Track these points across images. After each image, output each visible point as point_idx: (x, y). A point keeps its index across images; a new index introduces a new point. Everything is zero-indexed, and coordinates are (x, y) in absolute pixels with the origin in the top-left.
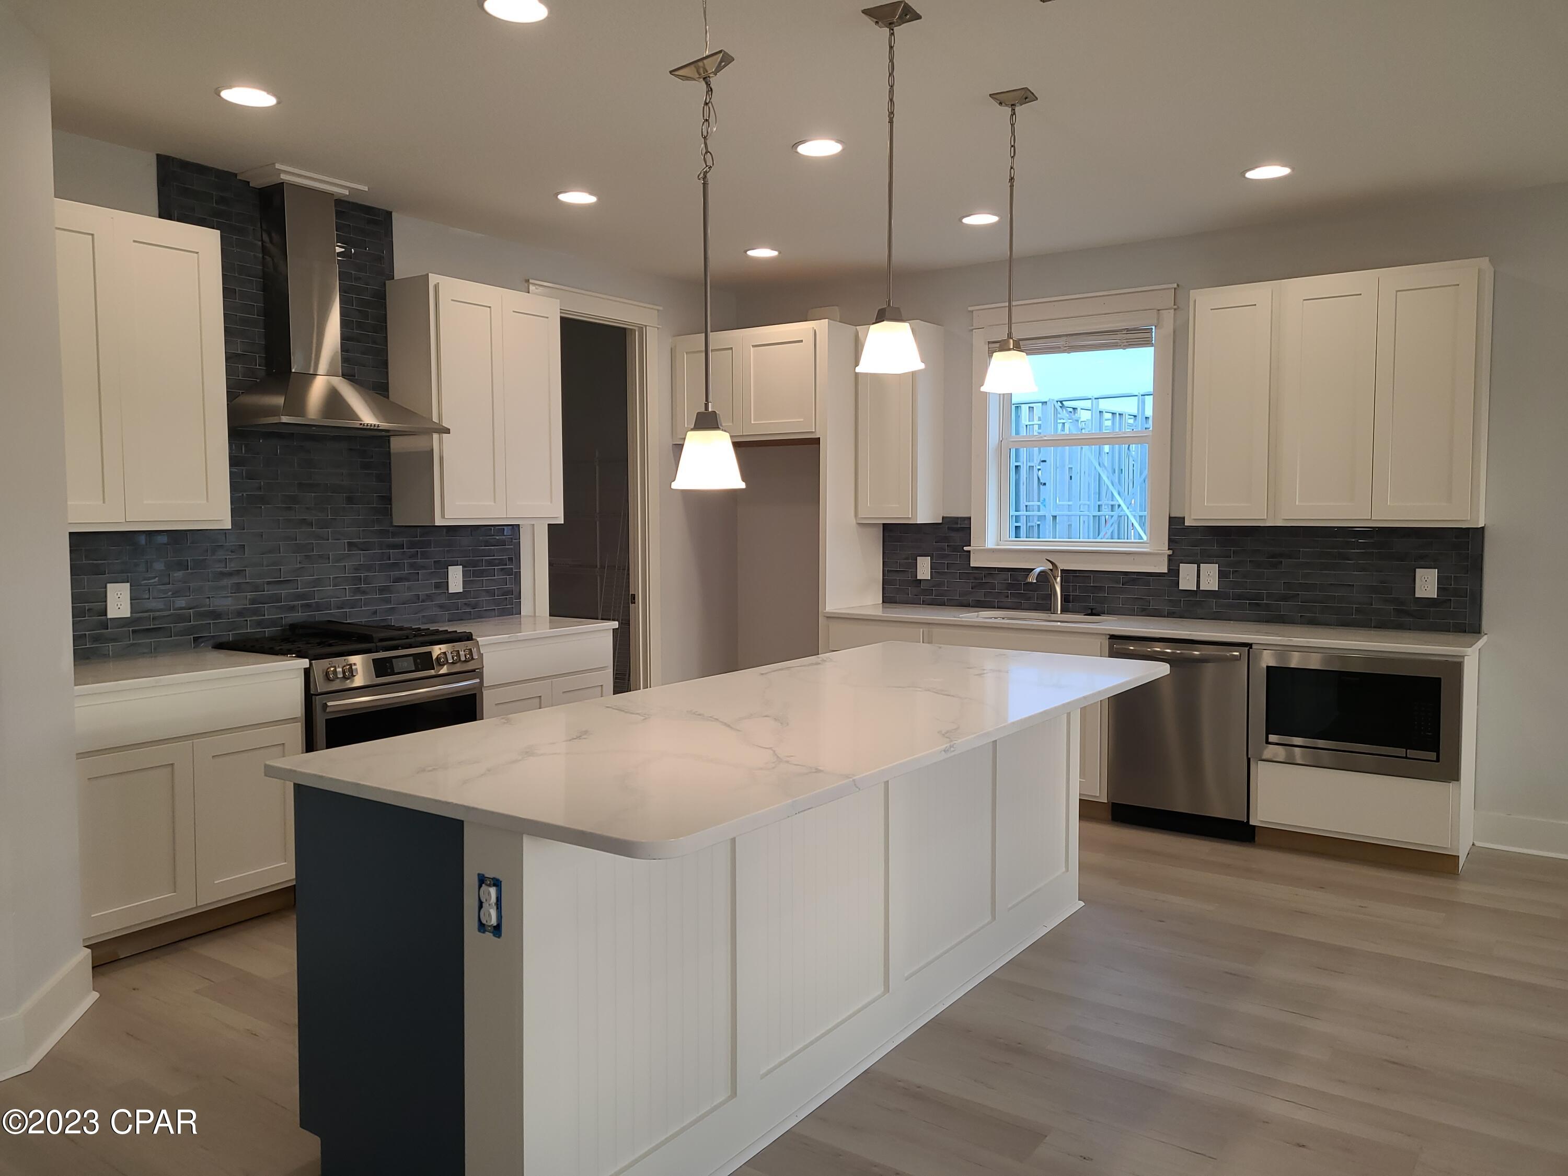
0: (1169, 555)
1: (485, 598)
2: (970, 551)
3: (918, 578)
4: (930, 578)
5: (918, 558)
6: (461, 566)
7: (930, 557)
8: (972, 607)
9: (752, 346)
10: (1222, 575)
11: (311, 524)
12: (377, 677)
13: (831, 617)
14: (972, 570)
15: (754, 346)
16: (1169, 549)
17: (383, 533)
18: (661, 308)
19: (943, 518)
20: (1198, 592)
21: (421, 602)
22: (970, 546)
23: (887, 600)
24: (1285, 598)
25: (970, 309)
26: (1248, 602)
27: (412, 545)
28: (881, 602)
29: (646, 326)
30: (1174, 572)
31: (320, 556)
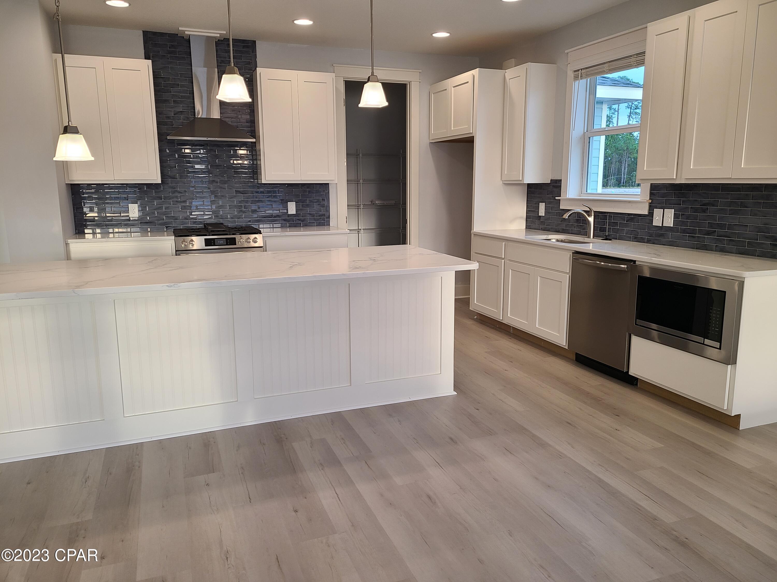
0: (650, 203)
1: (308, 217)
2: (560, 200)
3: (539, 215)
4: (544, 215)
5: (540, 203)
6: (295, 202)
7: (544, 203)
8: (560, 232)
9: (453, 87)
10: (676, 216)
11: (217, 182)
12: (205, 246)
13: (477, 235)
14: (561, 211)
15: (454, 87)
16: (650, 199)
17: (253, 187)
18: (421, 71)
19: (551, 180)
20: (662, 227)
21: (274, 218)
22: (560, 196)
23: (528, 227)
24: (708, 233)
25: (566, 52)
26: (688, 235)
27: (269, 192)
28: (525, 228)
29: (411, 81)
30: (651, 214)
31: (222, 196)
